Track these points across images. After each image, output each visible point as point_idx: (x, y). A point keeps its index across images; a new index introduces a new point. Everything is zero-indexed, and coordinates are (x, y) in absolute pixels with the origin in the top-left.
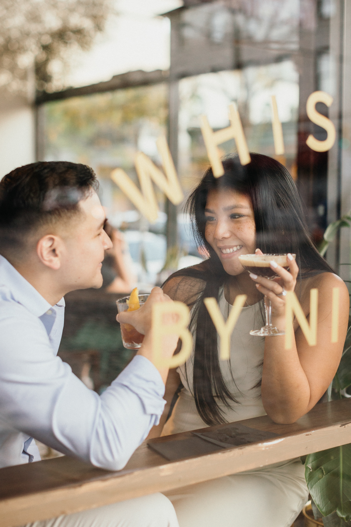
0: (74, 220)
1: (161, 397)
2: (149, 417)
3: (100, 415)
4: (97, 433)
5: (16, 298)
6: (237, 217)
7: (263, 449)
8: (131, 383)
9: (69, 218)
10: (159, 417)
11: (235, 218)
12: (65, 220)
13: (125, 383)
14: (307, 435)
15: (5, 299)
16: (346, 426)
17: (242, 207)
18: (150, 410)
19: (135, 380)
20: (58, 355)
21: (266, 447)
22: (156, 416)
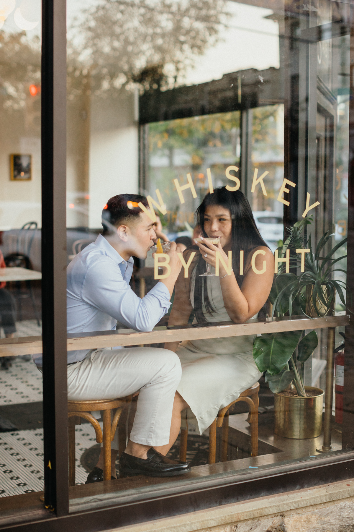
0: (136, 220)
1: (169, 301)
2: (163, 309)
3: (141, 306)
4: (139, 314)
5: (108, 254)
6: (222, 220)
7: (220, 329)
8: (155, 293)
9: (134, 219)
10: (168, 309)
11: (221, 220)
12: (132, 220)
13: (152, 293)
14: (244, 325)
15: (102, 254)
16: (268, 324)
17: (225, 216)
18: (163, 305)
19: (157, 292)
20: (129, 284)
21: (221, 328)
22: (166, 308)
